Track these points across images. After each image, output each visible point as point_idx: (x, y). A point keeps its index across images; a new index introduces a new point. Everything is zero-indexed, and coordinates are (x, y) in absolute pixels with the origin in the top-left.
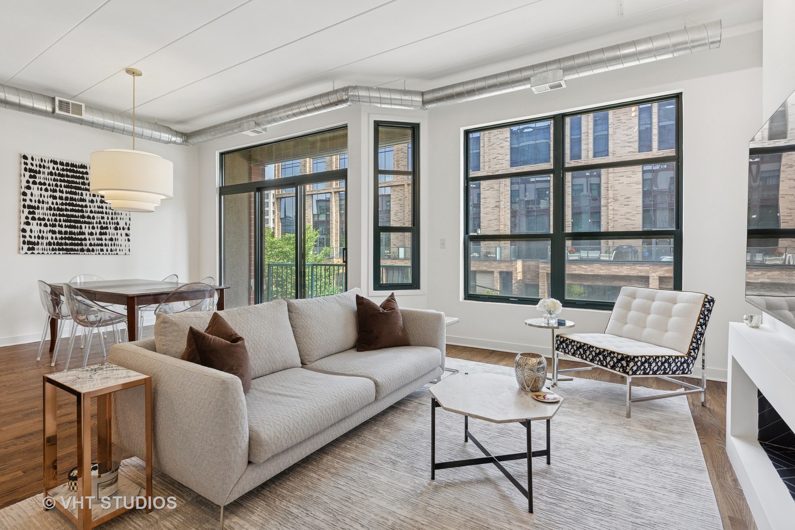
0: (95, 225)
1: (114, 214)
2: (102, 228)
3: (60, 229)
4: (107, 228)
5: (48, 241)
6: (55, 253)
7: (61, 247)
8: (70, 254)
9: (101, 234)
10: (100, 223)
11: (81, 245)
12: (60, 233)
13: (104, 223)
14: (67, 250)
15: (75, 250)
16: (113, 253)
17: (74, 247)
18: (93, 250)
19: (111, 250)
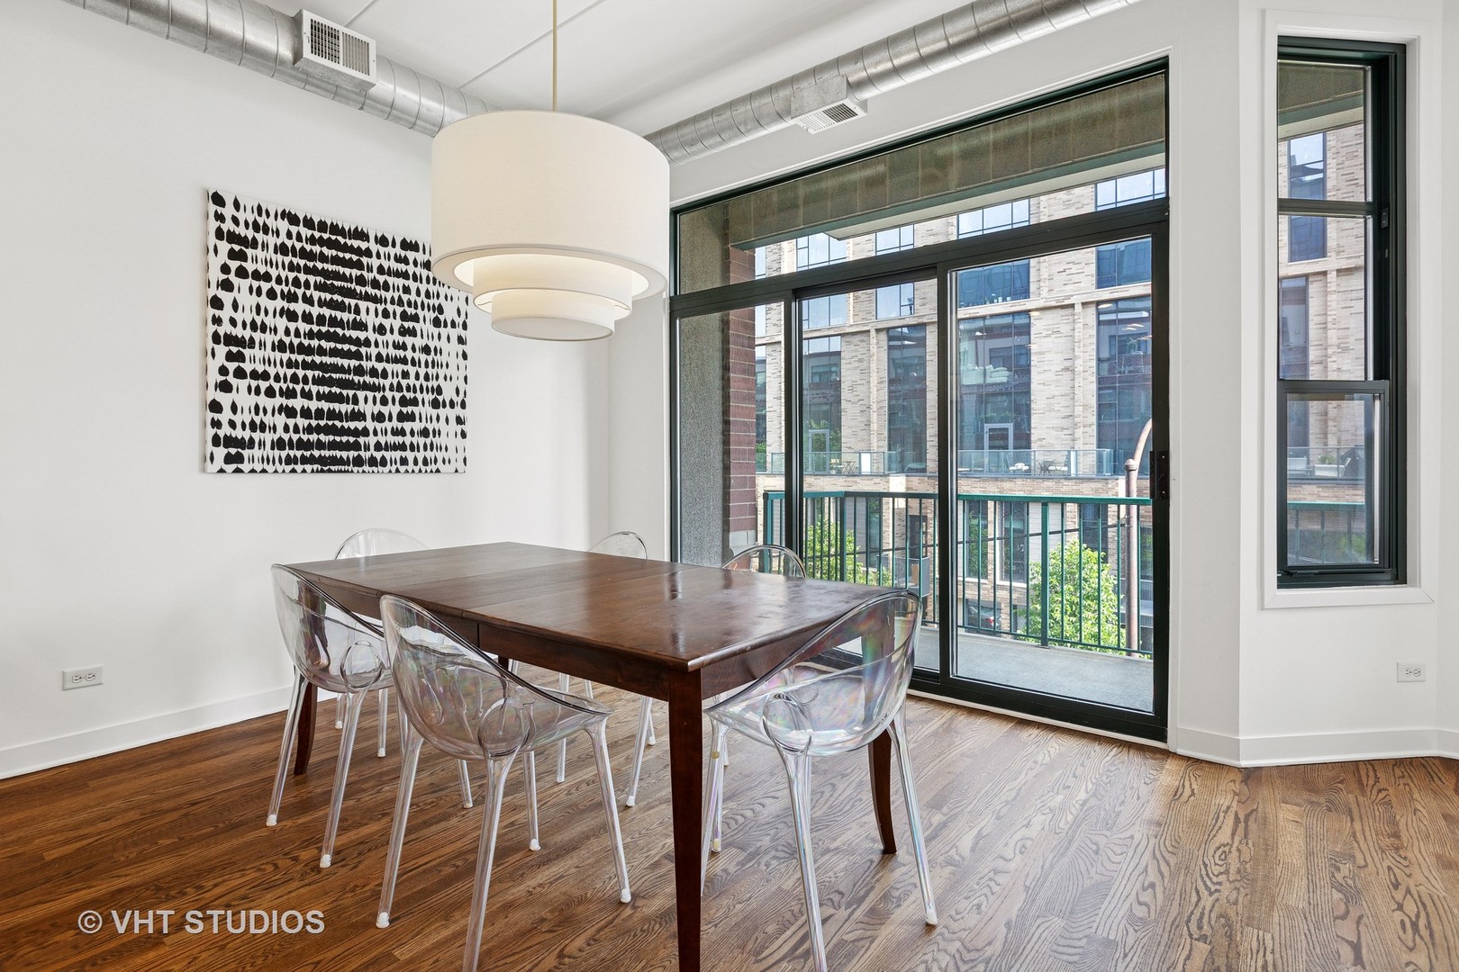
0: (389, 395)
1: (430, 365)
2: (404, 402)
3: (306, 403)
4: (414, 402)
5: (276, 437)
6: (294, 471)
7: (307, 454)
8: (330, 471)
9: (402, 417)
10: (400, 388)
11: (356, 446)
12: (306, 413)
13: (408, 389)
14: (322, 461)
15: (341, 461)
16: (429, 468)
17: (338, 454)
18: (383, 462)
19: (425, 462)
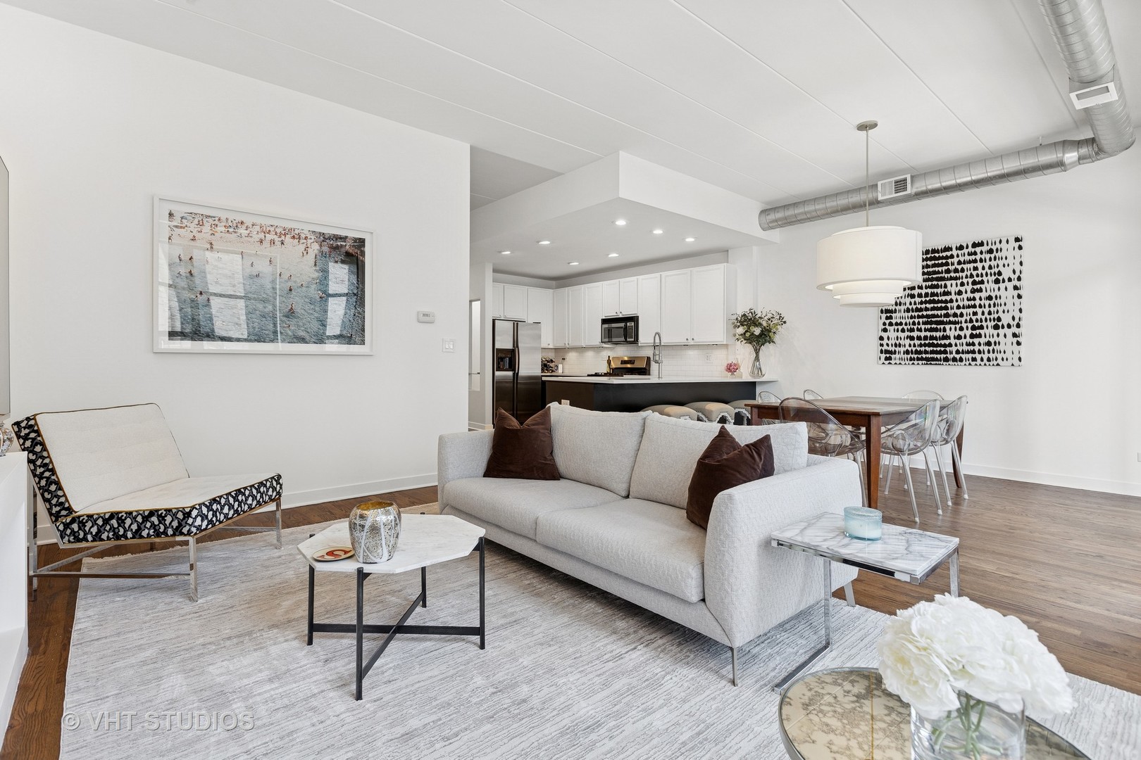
0: (964, 325)
1: (992, 306)
2: (974, 328)
3: (919, 334)
4: (981, 327)
5: (905, 350)
6: (913, 364)
7: (920, 356)
8: (931, 364)
9: (972, 336)
10: (971, 321)
11: (945, 352)
12: (919, 338)
13: (977, 321)
14: (927, 359)
15: (937, 359)
16: (991, 363)
17: (935, 356)
18: (961, 360)
19: (989, 360)
